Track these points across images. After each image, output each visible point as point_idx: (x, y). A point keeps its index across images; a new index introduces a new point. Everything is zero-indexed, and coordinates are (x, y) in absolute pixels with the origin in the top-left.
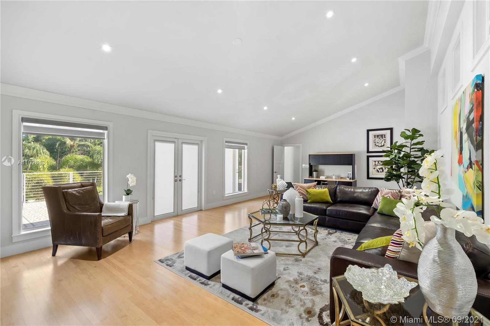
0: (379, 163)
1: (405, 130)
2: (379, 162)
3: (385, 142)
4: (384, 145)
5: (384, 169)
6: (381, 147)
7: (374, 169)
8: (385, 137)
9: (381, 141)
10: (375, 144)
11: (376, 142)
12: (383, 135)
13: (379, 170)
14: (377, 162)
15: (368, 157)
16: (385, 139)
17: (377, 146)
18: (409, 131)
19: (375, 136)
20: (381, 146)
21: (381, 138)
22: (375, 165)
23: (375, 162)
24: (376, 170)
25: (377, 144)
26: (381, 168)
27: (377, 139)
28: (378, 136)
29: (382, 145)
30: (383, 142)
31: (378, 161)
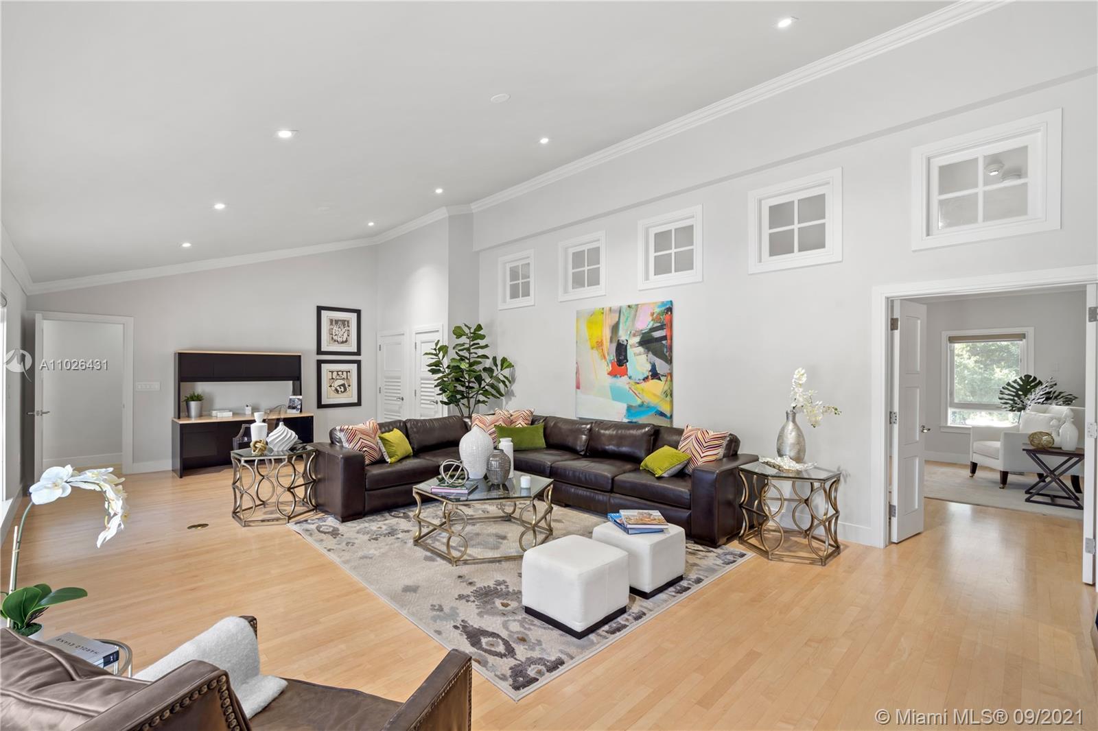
0: (338, 375)
1: (466, 325)
2: (339, 373)
3: (348, 336)
4: (346, 341)
5: (347, 386)
6: (342, 345)
7: (331, 386)
8: (348, 326)
9: (342, 333)
10: (332, 338)
11: (334, 334)
12: (345, 321)
13: (338, 388)
14: (335, 374)
15: (319, 363)
16: (348, 328)
17: (335, 341)
18: (469, 328)
19: (331, 321)
20: (343, 342)
21: (342, 327)
22: (332, 378)
23: (332, 372)
24: (333, 388)
25: (335, 338)
26: (342, 385)
27: (335, 328)
28: (337, 322)
29: (344, 340)
30: (346, 335)
31: (337, 372)
